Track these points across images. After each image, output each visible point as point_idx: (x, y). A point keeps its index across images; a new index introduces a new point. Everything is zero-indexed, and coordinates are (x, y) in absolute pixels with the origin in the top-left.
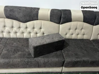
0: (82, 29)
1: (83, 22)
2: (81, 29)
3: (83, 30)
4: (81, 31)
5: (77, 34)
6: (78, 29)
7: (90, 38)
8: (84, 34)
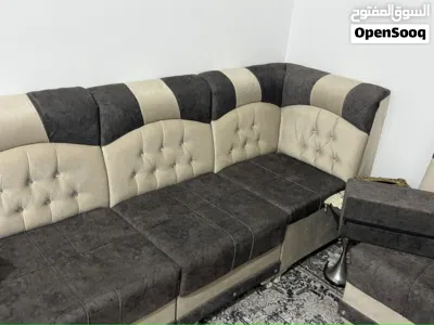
0: (56, 172)
1: (51, 141)
2: (49, 172)
3: (61, 177)
4: (57, 183)
5: (43, 200)
6: (36, 179)
7: (106, 200)
8: (74, 194)
